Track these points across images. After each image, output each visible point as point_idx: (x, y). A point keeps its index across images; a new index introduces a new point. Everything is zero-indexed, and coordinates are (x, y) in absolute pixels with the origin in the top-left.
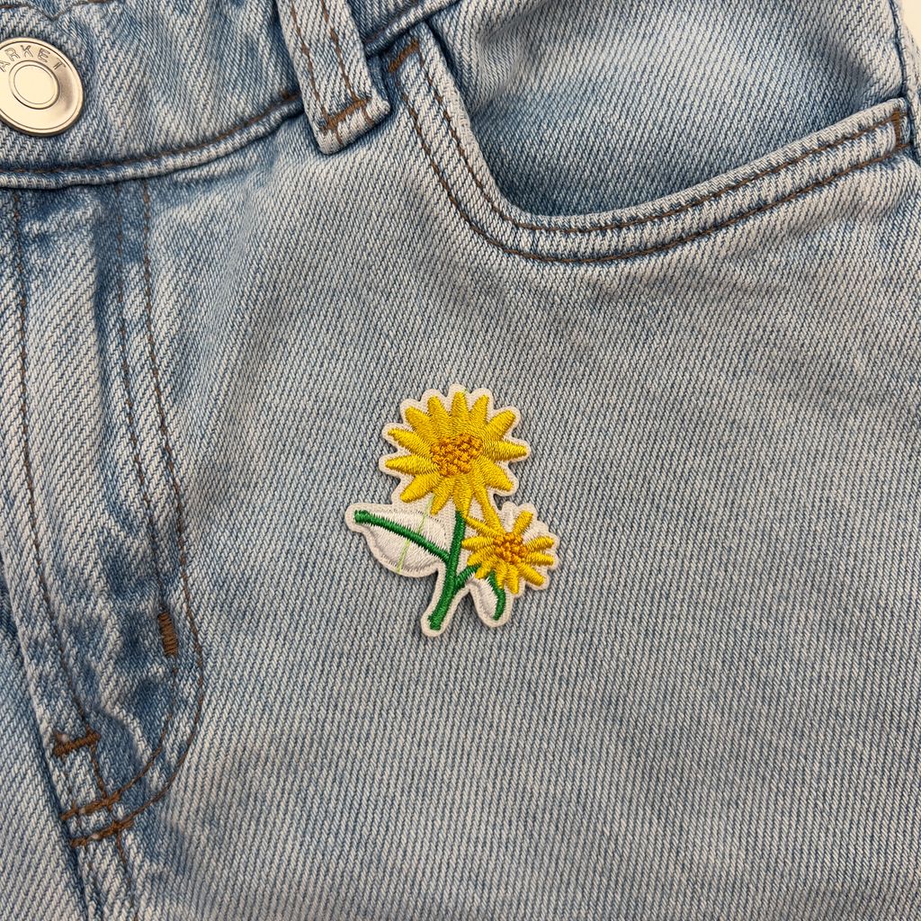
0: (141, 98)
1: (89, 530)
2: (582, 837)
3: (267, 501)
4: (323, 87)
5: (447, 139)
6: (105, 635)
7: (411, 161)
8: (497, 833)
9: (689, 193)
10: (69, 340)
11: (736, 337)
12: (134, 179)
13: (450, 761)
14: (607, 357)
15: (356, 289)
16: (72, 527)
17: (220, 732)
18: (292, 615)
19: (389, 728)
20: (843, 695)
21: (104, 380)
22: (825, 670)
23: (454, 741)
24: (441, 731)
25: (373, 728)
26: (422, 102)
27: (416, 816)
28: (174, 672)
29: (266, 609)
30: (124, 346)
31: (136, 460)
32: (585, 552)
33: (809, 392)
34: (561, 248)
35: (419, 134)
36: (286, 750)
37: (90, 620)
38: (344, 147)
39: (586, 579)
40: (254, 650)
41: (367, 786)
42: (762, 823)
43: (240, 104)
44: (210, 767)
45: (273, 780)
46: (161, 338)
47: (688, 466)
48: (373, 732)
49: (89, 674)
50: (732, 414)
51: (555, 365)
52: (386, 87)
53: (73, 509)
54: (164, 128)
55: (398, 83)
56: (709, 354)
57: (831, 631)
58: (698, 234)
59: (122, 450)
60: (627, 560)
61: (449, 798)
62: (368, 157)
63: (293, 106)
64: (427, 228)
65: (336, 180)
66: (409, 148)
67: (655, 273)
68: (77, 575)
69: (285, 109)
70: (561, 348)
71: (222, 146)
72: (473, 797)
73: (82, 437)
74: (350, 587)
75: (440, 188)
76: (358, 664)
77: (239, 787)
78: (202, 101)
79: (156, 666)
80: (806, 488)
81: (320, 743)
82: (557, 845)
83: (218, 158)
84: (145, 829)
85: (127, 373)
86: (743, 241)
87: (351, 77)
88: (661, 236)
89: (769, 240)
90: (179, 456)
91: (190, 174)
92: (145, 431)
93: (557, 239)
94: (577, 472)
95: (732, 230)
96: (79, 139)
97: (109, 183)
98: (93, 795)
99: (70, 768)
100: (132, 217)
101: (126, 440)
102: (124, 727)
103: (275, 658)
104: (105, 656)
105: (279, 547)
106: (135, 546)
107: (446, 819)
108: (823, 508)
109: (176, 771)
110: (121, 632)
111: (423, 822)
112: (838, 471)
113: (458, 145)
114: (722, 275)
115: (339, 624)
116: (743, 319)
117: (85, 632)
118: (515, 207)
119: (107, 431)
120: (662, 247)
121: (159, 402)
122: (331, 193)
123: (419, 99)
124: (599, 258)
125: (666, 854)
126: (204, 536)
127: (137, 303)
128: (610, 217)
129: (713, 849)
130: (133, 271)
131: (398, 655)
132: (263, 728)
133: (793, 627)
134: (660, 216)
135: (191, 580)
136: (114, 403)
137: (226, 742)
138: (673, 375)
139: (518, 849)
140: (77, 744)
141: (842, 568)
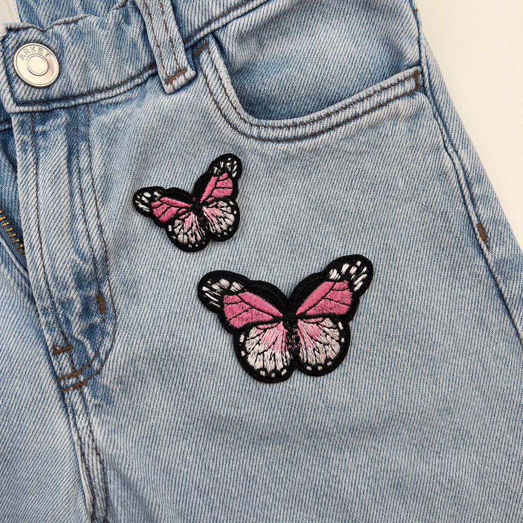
0: (85, 68)
1: (67, 261)
2: (280, 389)
3: (144, 247)
4: (166, 64)
5: (220, 88)
6: (75, 306)
7: (204, 99)
8: (244, 388)
9: (326, 111)
10: (56, 178)
11: (347, 173)
12: (83, 104)
13: (224, 359)
14: (292, 183)
15: (181, 153)
16: (60, 259)
17: (123, 346)
18: (155, 296)
19: (197, 345)
20: (392, 328)
21: (72, 195)
22: (384, 318)
23: (226, 350)
24: (220, 346)
25: (190, 345)
26: (209, 72)
27: (209, 381)
28: (104, 321)
29: (144, 294)
30: (80, 179)
31: (87, 231)
32: (282, 268)
33: (380, 197)
34: (271, 135)
35: (208, 86)
36: (152, 354)
37: (68, 299)
38: (176, 91)
39: (283, 280)
40: (138, 312)
41: (188, 368)
42: (357, 382)
43: (130, 70)
44: (119, 361)
45: (147, 365)
46: (96, 176)
47: (326, 230)
48: (190, 347)
49: (68, 321)
50: (345, 208)
51: (270, 186)
52: (194, 63)
53: (60, 251)
54: (96, 81)
55: (199, 62)
56: (335, 181)
57: (387, 301)
58: (330, 129)
59: (80, 226)
60: (300, 272)
61: (223, 375)
62: (186, 96)
63: (154, 71)
64: (212, 127)
65: (172, 106)
66: (204, 92)
67: (312, 147)
68: (62, 280)
69: (150, 72)
70: (272, 179)
71: (122, 88)
72: (234, 373)
73: (62, 220)
74: (180, 283)
75: (217, 110)
76: (184, 317)
77: (132, 369)
78: (113, 68)
79: (96, 318)
80: (377, 239)
81: (167, 351)
82: (270, 393)
83: (120, 94)
84: (92, 386)
85: (81, 192)
86: (349, 131)
87: (178, 60)
88: (314, 130)
89: (360, 131)
90: (106, 228)
91: (107, 101)
92: (91, 218)
93: (269, 131)
94: (279, 234)
95: (344, 127)
96: (58, 88)
97: (72, 106)
98: (70, 371)
99: (61, 360)
100: (82, 121)
101: (82, 222)
102: (82, 344)
103: (147, 315)
104: (75, 314)
105: (149, 267)
106: (87, 268)
107: (222, 382)
108: (384, 248)
109: (104, 362)
110: (82, 304)
111: (212, 384)
112: (391, 232)
113: (225, 91)
114: (340, 147)
115: (175, 299)
116: (350, 166)
117: (66, 304)
118: (251, 116)
119: (73, 217)
120: (314, 135)
121: (96, 205)
122: (170, 112)
123: (208, 70)
124: (287, 140)
125: (316, 396)
126: (117, 262)
127: (85, 160)
128: (292, 122)
129: (336, 394)
130: (83, 146)
131: (201, 313)
132: (142, 345)
133: (371, 299)
134: (313, 121)
135: (111, 282)
136: (76, 205)
137: (125, 350)
138: (320, 191)
139: (253, 394)
140: (63, 350)
141: (392, 274)
